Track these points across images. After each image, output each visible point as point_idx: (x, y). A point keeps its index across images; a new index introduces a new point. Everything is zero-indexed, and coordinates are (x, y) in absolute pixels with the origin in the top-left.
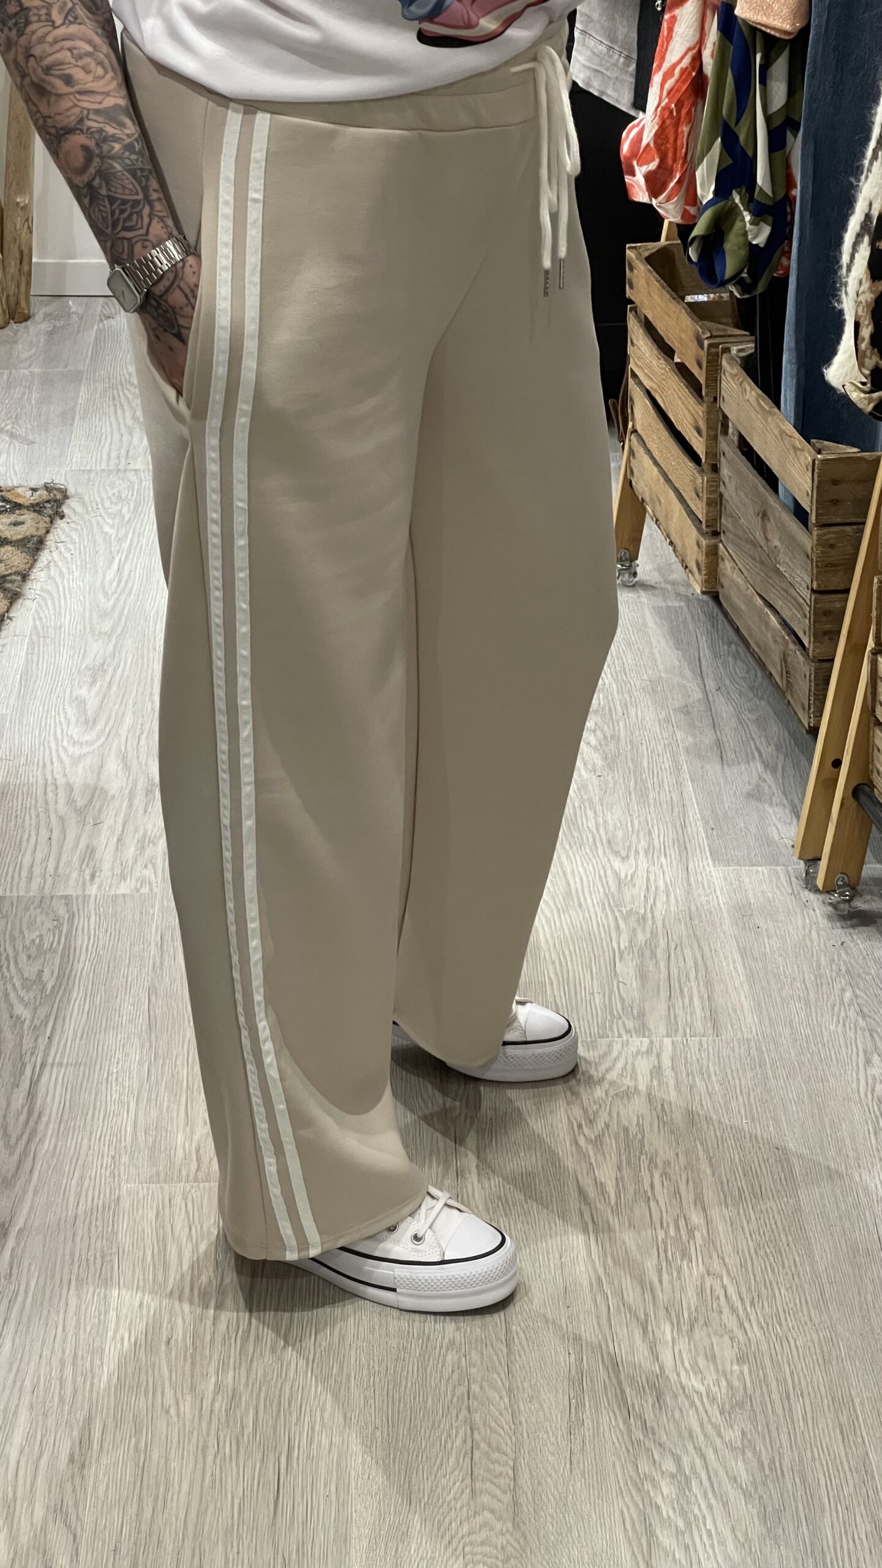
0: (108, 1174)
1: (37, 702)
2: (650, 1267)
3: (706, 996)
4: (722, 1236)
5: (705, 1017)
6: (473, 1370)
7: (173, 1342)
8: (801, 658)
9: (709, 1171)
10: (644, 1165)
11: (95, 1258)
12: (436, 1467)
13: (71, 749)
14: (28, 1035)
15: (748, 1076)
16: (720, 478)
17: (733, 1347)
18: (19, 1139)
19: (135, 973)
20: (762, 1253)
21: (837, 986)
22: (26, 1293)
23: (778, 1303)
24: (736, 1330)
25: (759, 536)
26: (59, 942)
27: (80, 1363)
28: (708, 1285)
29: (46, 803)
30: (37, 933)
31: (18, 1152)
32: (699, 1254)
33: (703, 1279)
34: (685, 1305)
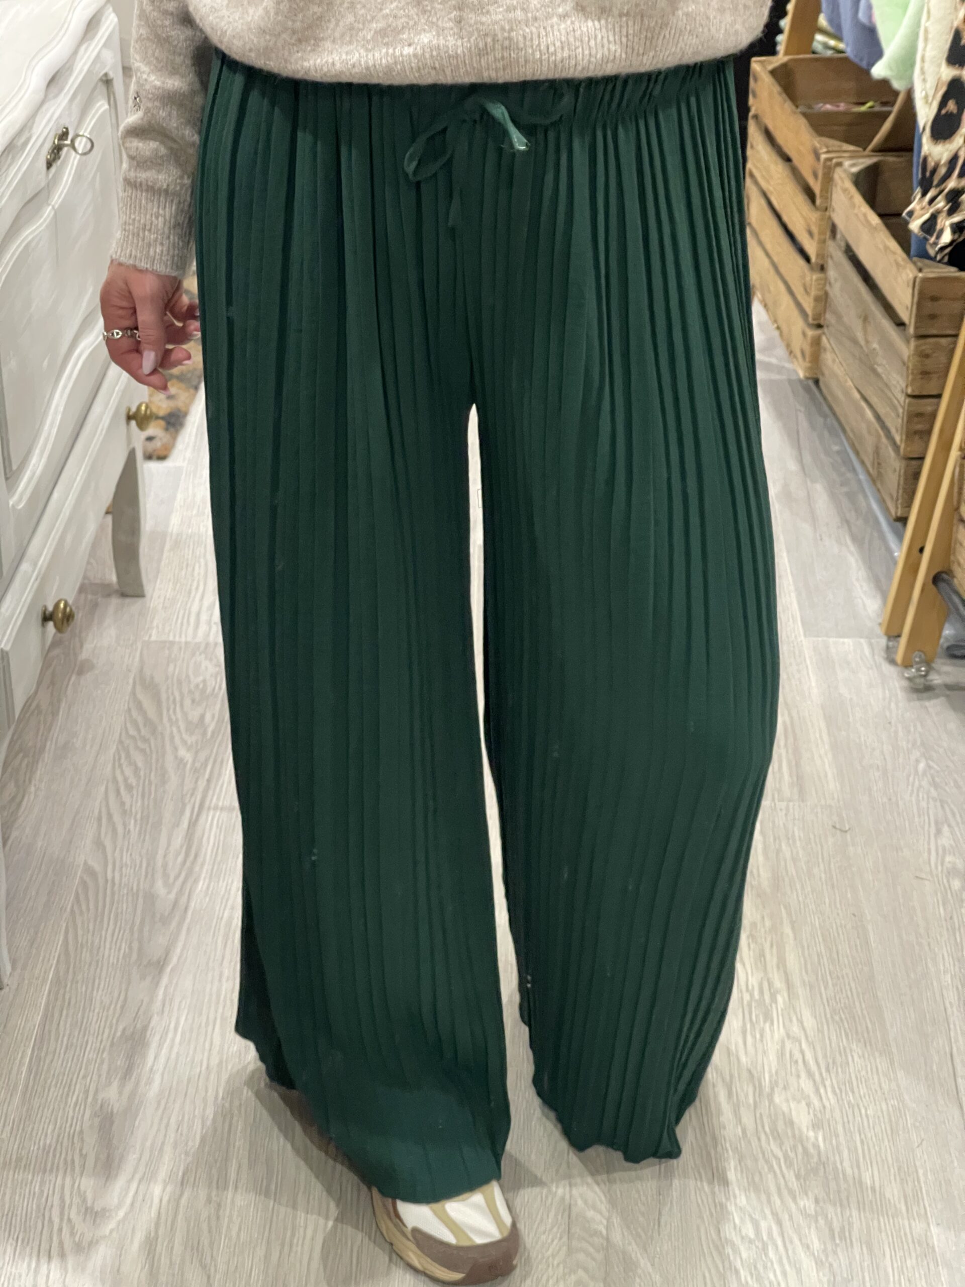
3: (794, 763)
4: (802, 1002)
8: (893, 455)
9: (791, 935)
12: (536, 1222)
14: (189, 776)
15: (830, 844)
16: (827, 278)
17: (809, 1113)
18: (177, 877)
20: (837, 1018)
21: (913, 758)
23: (852, 1069)
24: (812, 1095)
25: (860, 335)
28: (788, 1050)
30: (201, 678)
31: (175, 890)
32: (780, 1018)
33: (783, 1042)
34: (766, 1068)
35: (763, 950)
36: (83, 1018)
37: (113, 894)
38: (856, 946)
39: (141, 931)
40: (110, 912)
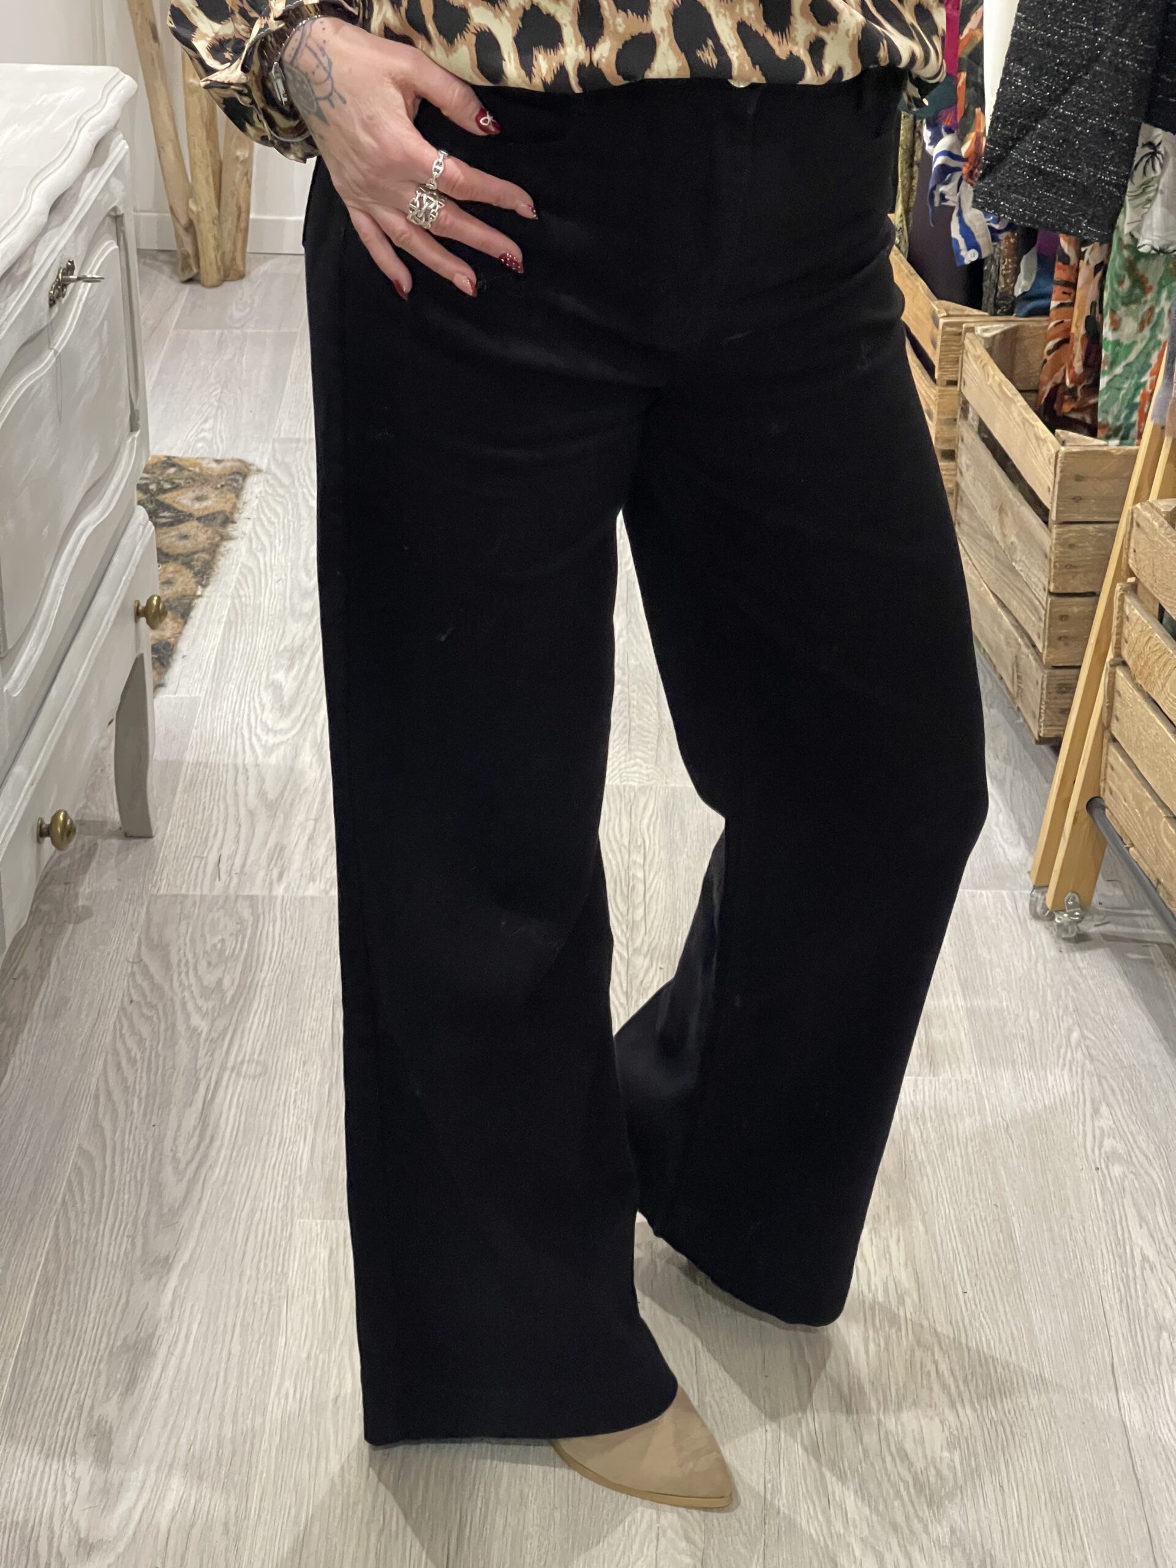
0: (281, 1206)
1: (231, 686)
4: (934, 1302)
7: (340, 1400)
8: (1034, 663)
9: (921, 1228)
11: (262, 1301)
12: (618, 1556)
13: (264, 738)
14: (203, 1049)
16: (957, 466)
17: (943, 1431)
18: (188, 1163)
19: (320, 984)
21: (1064, 1026)
22: (187, 1337)
24: (947, 1410)
25: (995, 529)
26: (241, 948)
27: (240, 1420)
28: (918, 1360)
29: (236, 794)
30: (220, 937)
31: (186, 1179)
33: (913, 1350)
34: (892, 1380)
35: (888, 1246)
36: (76, 1325)
37: (112, 1181)
38: (999, 1241)
39: (145, 1225)
40: (109, 1204)
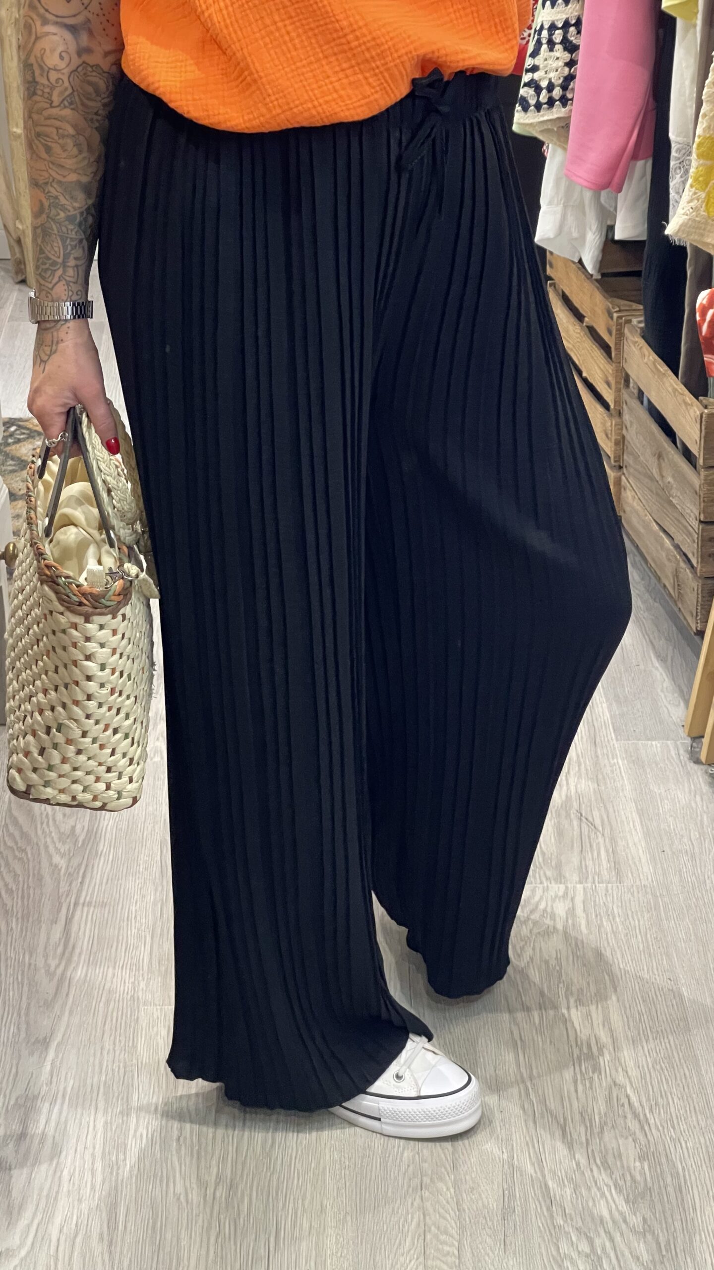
0: (129, 997)
2: (567, 1078)
3: (611, 850)
5: (610, 867)
6: (425, 1165)
7: (181, 1139)
8: (690, 575)
10: (562, 992)
11: (119, 1068)
12: (396, 1246)
14: (63, 881)
15: (646, 918)
16: (622, 422)
17: (635, 1147)
18: (57, 966)
20: (658, 1067)
22: (64, 1096)
23: (672, 1110)
24: (637, 1131)
25: (655, 472)
27: (107, 1158)
28: (615, 1095)
31: (56, 978)
32: (607, 1068)
34: (596, 1111)
38: (673, 1005)
39: (27, 1015)
